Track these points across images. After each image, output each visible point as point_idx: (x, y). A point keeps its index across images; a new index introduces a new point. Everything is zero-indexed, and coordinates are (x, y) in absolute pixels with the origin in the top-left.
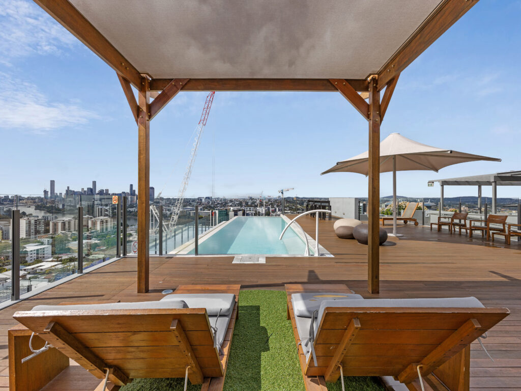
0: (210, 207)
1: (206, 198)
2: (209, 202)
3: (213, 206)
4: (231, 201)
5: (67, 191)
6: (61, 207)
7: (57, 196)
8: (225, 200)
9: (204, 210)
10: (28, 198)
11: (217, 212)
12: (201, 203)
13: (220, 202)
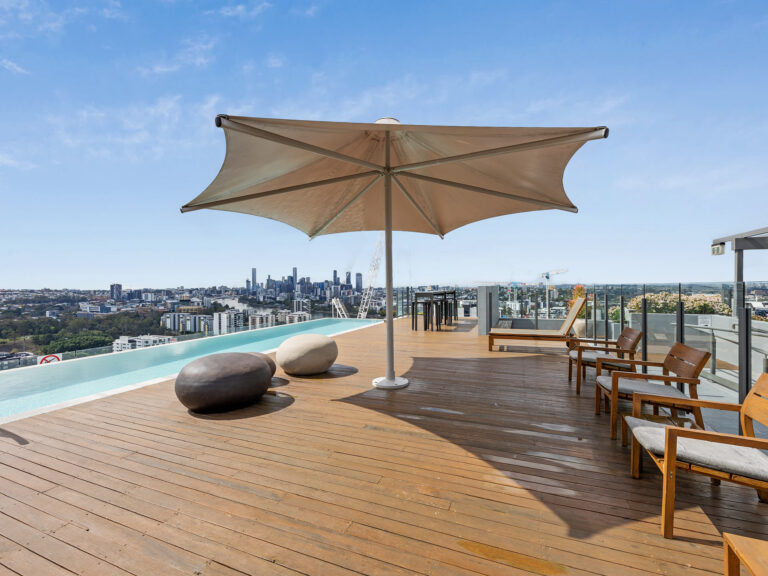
4: (467, 291)
5: (268, 280)
6: (261, 299)
7: (258, 287)
10: (232, 290)
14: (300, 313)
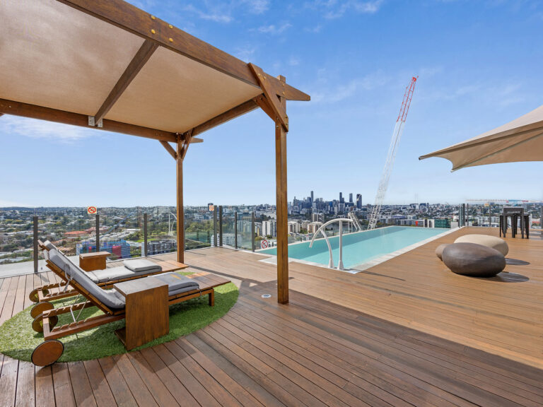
0: (426, 215)
1: (421, 204)
2: (424, 210)
3: (430, 214)
5: (294, 200)
6: (290, 213)
8: (449, 206)
9: (418, 219)
11: (433, 221)
12: (414, 210)
13: (441, 210)
14: (317, 222)
